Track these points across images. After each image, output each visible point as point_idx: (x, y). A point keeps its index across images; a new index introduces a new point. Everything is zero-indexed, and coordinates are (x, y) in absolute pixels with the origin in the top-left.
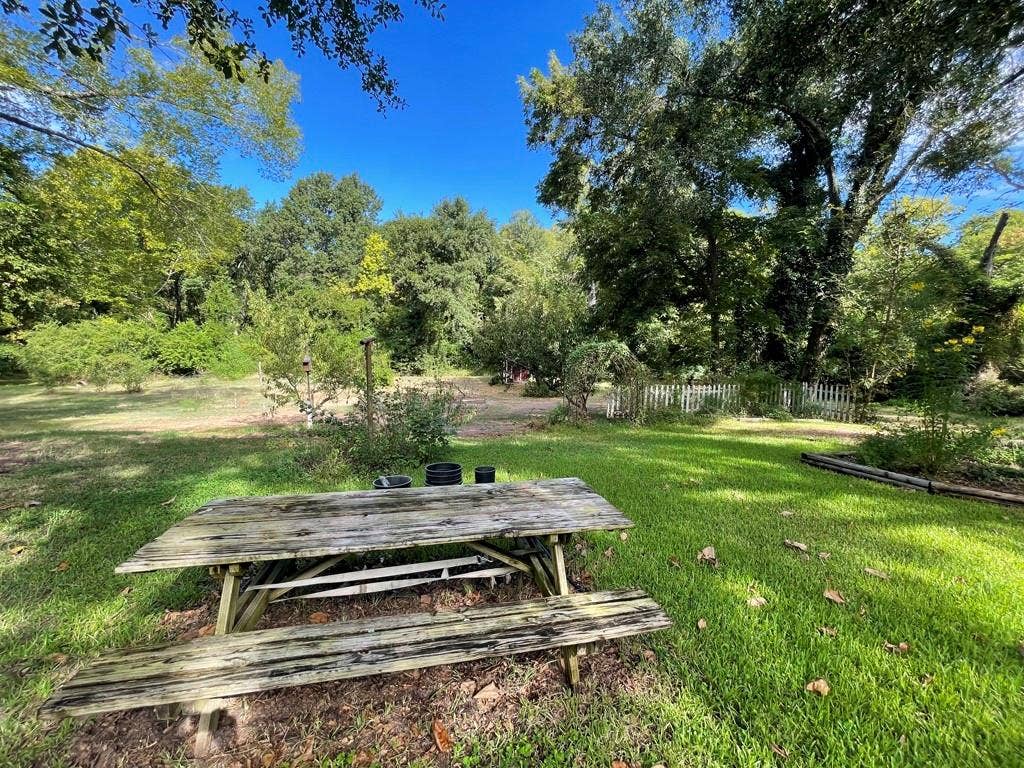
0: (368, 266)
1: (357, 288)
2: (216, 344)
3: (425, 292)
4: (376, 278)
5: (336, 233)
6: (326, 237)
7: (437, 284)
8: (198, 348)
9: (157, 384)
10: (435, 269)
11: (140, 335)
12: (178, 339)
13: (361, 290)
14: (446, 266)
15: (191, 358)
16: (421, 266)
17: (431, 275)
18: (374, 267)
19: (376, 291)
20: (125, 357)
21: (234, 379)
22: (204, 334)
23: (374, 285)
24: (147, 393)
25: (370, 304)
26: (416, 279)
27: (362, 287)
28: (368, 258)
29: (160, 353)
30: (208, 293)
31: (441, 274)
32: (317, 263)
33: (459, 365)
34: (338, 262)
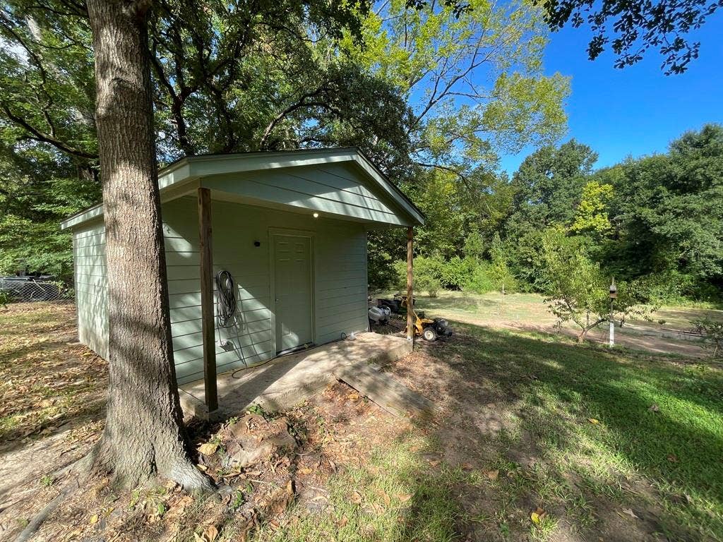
0: (585, 209)
1: (573, 228)
2: (470, 271)
3: (660, 224)
4: (592, 218)
5: (556, 187)
6: (547, 192)
7: (678, 215)
8: (461, 273)
9: (443, 293)
10: (673, 201)
11: (434, 265)
12: (451, 268)
13: (577, 229)
14: (689, 197)
15: (456, 279)
16: (655, 201)
17: (669, 207)
18: (591, 209)
19: (592, 228)
20: (427, 278)
21: (481, 294)
22: (464, 265)
23: (590, 223)
24: (438, 298)
25: (589, 240)
26: (648, 214)
27: (578, 226)
28: (584, 203)
29: (442, 276)
30: (466, 240)
31: (683, 205)
32: (539, 213)
33: (695, 297)
34: (557, 209)
